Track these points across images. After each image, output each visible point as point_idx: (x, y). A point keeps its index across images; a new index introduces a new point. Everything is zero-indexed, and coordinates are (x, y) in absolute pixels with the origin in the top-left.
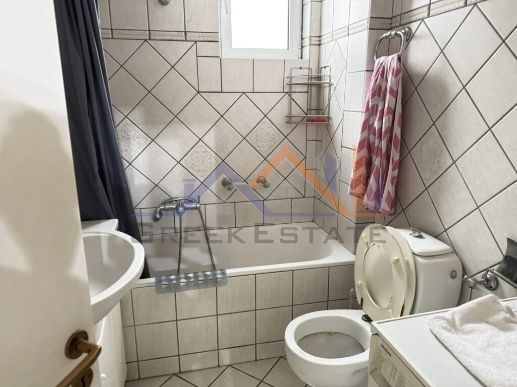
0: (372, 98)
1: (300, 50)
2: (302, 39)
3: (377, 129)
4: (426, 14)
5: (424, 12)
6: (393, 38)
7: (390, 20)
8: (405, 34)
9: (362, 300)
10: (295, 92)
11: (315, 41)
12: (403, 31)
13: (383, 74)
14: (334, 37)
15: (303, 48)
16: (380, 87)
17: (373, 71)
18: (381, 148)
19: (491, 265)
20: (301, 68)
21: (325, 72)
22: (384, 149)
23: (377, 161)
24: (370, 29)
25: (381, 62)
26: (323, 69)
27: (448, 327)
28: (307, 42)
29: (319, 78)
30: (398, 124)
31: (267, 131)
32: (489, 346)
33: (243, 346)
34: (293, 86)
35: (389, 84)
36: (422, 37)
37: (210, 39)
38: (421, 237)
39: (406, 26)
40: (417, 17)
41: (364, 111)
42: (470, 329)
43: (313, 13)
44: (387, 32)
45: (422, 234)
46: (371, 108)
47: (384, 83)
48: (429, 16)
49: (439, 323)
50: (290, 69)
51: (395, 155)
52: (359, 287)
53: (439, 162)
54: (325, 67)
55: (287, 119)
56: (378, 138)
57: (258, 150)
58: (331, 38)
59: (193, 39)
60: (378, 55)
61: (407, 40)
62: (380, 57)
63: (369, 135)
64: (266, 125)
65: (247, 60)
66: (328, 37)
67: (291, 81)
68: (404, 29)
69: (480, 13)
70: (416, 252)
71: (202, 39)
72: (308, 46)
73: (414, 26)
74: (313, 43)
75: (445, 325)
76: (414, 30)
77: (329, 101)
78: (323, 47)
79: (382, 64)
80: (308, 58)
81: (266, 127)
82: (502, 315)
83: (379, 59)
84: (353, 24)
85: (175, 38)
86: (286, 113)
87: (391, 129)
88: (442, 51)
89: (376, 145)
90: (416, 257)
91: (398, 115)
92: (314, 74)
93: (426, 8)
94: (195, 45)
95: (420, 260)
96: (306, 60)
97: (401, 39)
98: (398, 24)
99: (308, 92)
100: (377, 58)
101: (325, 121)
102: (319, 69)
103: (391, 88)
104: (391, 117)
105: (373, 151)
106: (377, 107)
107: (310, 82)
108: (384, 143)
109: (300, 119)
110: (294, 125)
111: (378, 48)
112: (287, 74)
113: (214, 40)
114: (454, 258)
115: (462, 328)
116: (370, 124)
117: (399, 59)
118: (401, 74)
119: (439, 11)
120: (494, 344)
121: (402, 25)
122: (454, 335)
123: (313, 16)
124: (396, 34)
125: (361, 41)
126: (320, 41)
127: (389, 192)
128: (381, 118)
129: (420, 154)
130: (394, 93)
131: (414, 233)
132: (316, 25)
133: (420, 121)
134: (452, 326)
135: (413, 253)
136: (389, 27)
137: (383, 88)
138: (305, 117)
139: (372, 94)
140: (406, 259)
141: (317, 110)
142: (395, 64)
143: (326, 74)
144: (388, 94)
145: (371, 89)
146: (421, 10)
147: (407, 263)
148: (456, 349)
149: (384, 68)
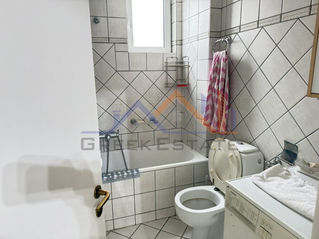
0: (213, 73)
1: (171, 48)
2: (172, 42)
3: (216, 89)
4: (238, 31)
5: (237, 30)
6: (222, 42)
7: (220, 33)
8: (228, 40)
9: (213, 180)
10: (169, 70)
11: (179, 43)
12: (227, 39)
13: (218, 61)
14: (190, 41)
15: (173, 47)
16: (217, 68)
17: (213, 59)
18: (219, 99)
19: (278, 155)
20: (172, 57)
21: (185, 60)
22: (220, 99)
23: (217, 106)
24: (210, 37)
25: (217, 55)
26: (184, 58)
27: (261, 180)
28: (174, 43)
29: (182, 63)
30: (227, 86)
31: (155, 92)
32: (280, 185)
33: (149, 212)
34: (168, 67)
35: (222, 66)
36: (237, 42)
37: (123, 42)
38: (242, 144)
39: (228, 36)
40: (234, 32)
41: (209, 80)
42: (271, 180)
43: (177, 28)
44: (219, 39)
45: (243, 142)
46: (213, 78)
47: (219, 65)
48: (240, 32)
49: (257, 178)
50: (166, 58)
51: (226, 103)
52: (211, 173)
53: (249, 105)
54: (185, 57)
55: (165, 85)
56: (217, 94)
57: (150, 102)
58: (188, 42)
59: (113, 42)
60: (215, 51)
61: (230, 43)
62: (216, 52)
63: (212, 92)
64: (154, 89)
65: (143, 53)
66: (186, 41)
67: (167, 65)
68: (228, 37)
69: (265, 31)
70: (241, 151)
71: (118, 42)
72: (176, 46)
73: (233, 36)
74: (178, 44)
75: (259, 179)
76: (233, 38)
77: (188, 75)
78: (183, 46)
79: (217, 56)
80: (175, 52)
81: (154, 90)
82: (284, 172)
83: (215, 53)
84: (201, 34)
85: (103, 41)
86: (165, 82)
87: (223, 90)
88: (248, 49)
89: (216, 98)
90: (241, 153)
91: (227, 82)
92: (179, 61)
93: (238, 28)
94: (114, 46)
95: (243, 155)
96: (175, 53)
97: (227, 43)
98: (224, 35)
99: (176, 70)
100: (214, 53)
101: (186, 86)
102: (182, 58)
103: (223, 68)
104: (223, 83)
105: (215, 101)
106: (216, 78)
107: (177, 65)
108: (220, 96)
109: (173, 85)
110: (169, 88)
111: (214, 47)
112: (165, 61)
113: (125, 42)
114: (260, 153)
115: (267, 180)
116: (212, 87)
117: (226, 53)
118: (227, 61)
119: (245, 29)
120: (282, 184)
121: (226, 36)
122: (264, 183)
123: (177, 29)
124: (224, 40)
125: (205, 43)
126: (182, 43)
127: (224, 122)
128: (218, 84)
129: (239, 101)
130: (224, 71)
131: (239, 142)
132: (179, 34)
133: (238, 85)
134: (263, 179)
135: (240, 152)
136: (220, 36)
137: (219, 68)
138: (175, 84)
139: (213, 71)
140: (236, 155)
141: (181, 80)
142: (224, 56)
143: (186, 61)
144: (221, 71)
145: (212, 69)
146: (236, 29)
147: (237, 157)
148: (265, 188)
149: (218, 57)
